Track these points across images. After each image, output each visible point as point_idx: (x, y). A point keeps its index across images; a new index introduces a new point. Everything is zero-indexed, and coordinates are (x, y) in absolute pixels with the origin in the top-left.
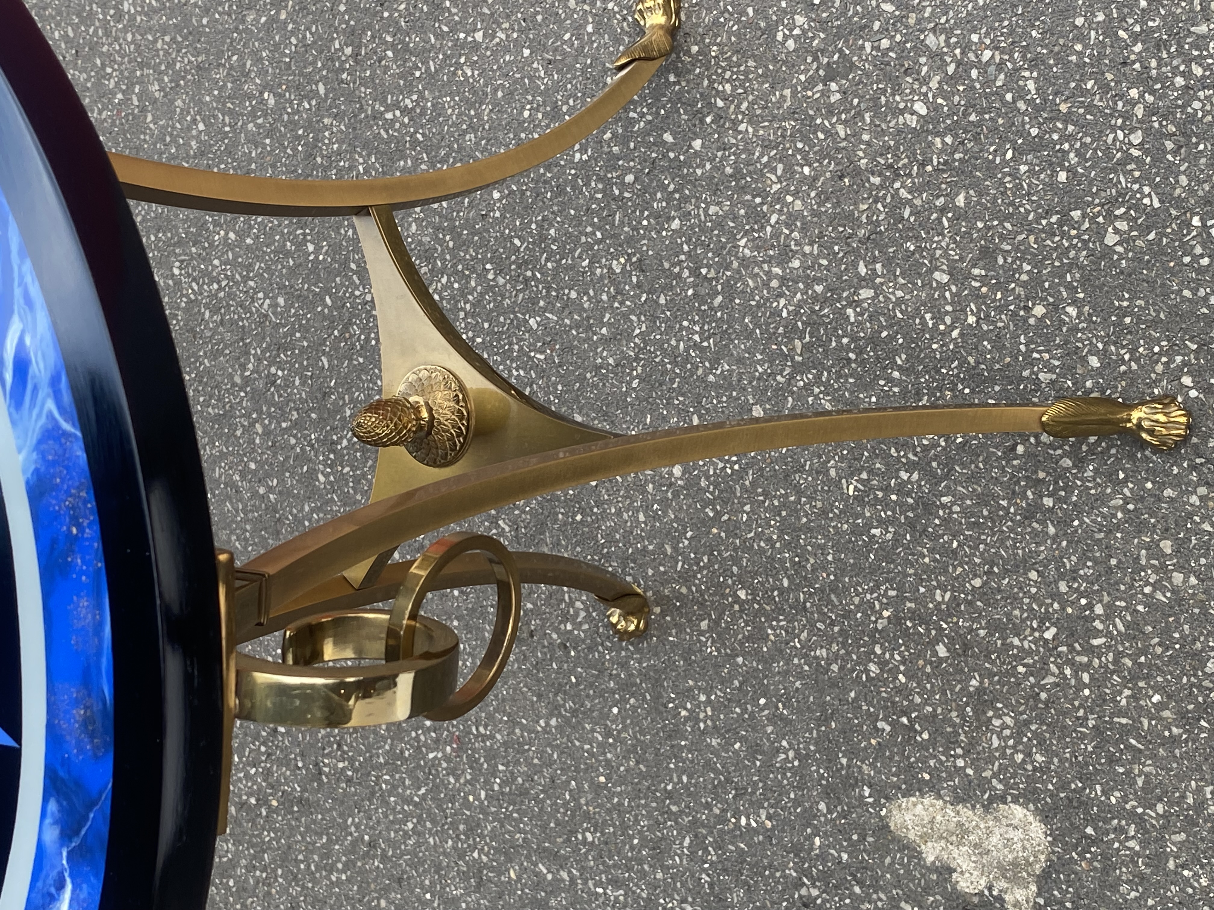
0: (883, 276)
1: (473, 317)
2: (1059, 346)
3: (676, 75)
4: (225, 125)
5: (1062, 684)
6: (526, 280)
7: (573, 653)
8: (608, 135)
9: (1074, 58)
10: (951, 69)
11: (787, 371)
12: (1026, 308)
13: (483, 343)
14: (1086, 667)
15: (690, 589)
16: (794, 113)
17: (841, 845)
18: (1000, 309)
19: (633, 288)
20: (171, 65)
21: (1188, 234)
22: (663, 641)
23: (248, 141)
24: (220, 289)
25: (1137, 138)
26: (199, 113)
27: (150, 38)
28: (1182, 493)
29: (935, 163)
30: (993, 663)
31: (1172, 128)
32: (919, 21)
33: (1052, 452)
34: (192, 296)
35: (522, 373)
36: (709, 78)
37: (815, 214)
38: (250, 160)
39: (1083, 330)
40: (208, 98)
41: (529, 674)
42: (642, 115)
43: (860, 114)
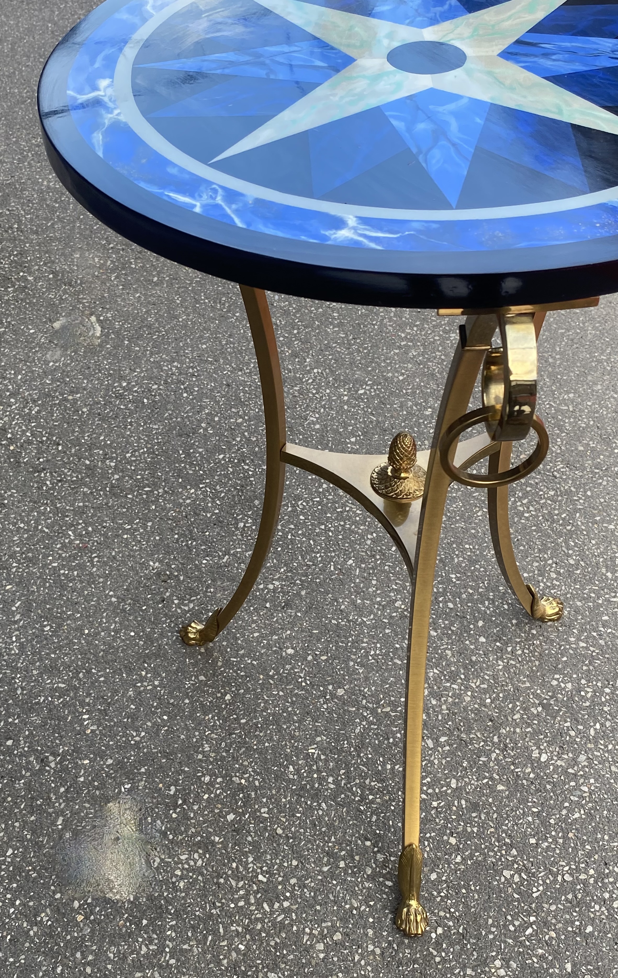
0: (443, 751)
1: (343, 529)
2: (436, 855)
3: (516, 624)
4: (406, 390)
5: (233, 891)
6: (374, 556)
7: (160, 606)
8: (471, 591)
9: (599, 836)
10: (570, 771)
11: (371, 705)
12: (452, 834)
13: (329, 536)
14: (248, 902)
15: (221, 667)
16: (518, 690)
17: (89, 776)
18: (446, 819)
19: (389, 614)
20: (429, 360)
21: (524, 916)
22: (185, 656)
23: (401, 403)
24: (314, 394)
25: (567, 878)
26: (408, 376)
27: (440, 348)
28: (372, 939)
29: (516, 770)
30: (233, 848)
31: (579, 896)
32: (590, 749)
33: (372, 861)
34: (304, 380)
35: (320, 559)
36: (521, 641)
37: (465, 708)
38: (392, 405)
39: (449, 867)
40: (418, 380)
41: (139, 583)
42: (488, 608)
43: (529, 725)
